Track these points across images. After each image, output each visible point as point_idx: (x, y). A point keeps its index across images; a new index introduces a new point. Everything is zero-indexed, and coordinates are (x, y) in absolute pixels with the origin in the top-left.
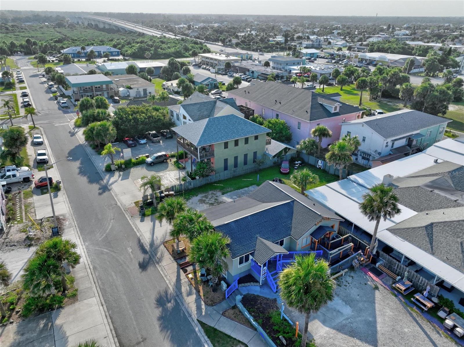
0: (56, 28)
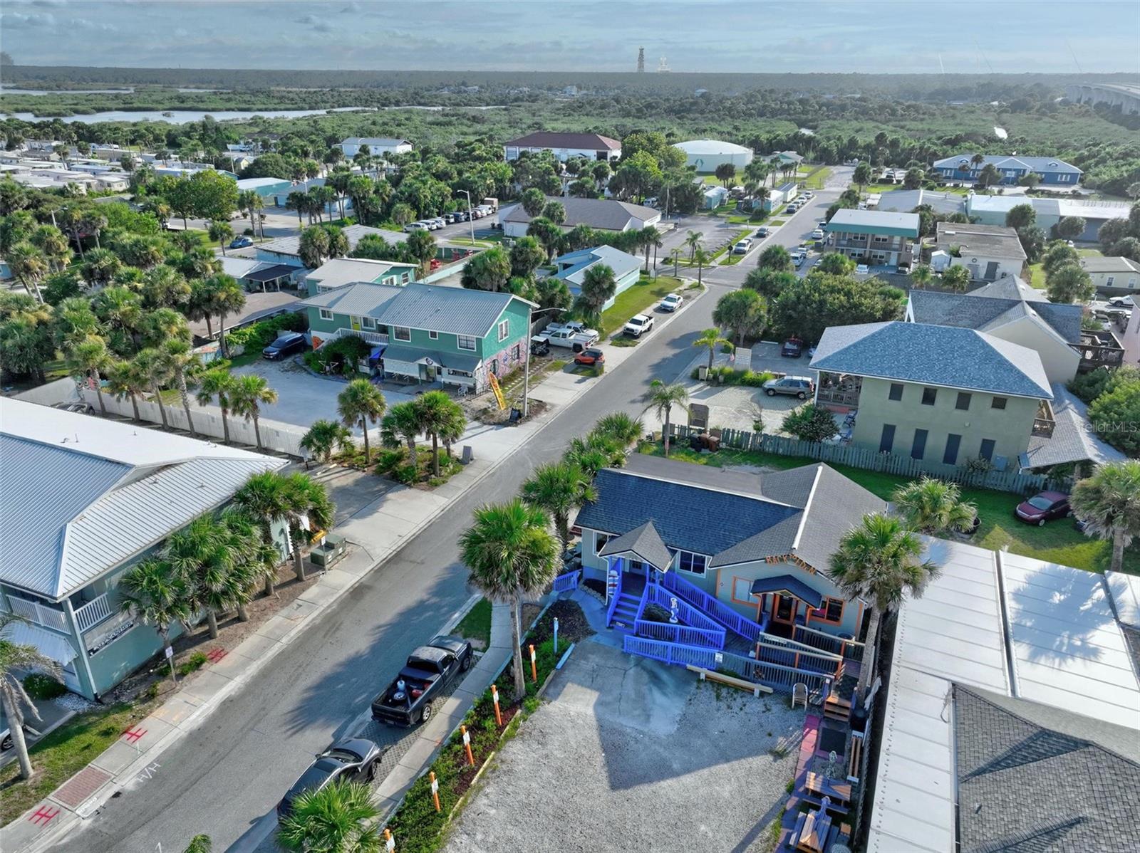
0: (1007, 112)
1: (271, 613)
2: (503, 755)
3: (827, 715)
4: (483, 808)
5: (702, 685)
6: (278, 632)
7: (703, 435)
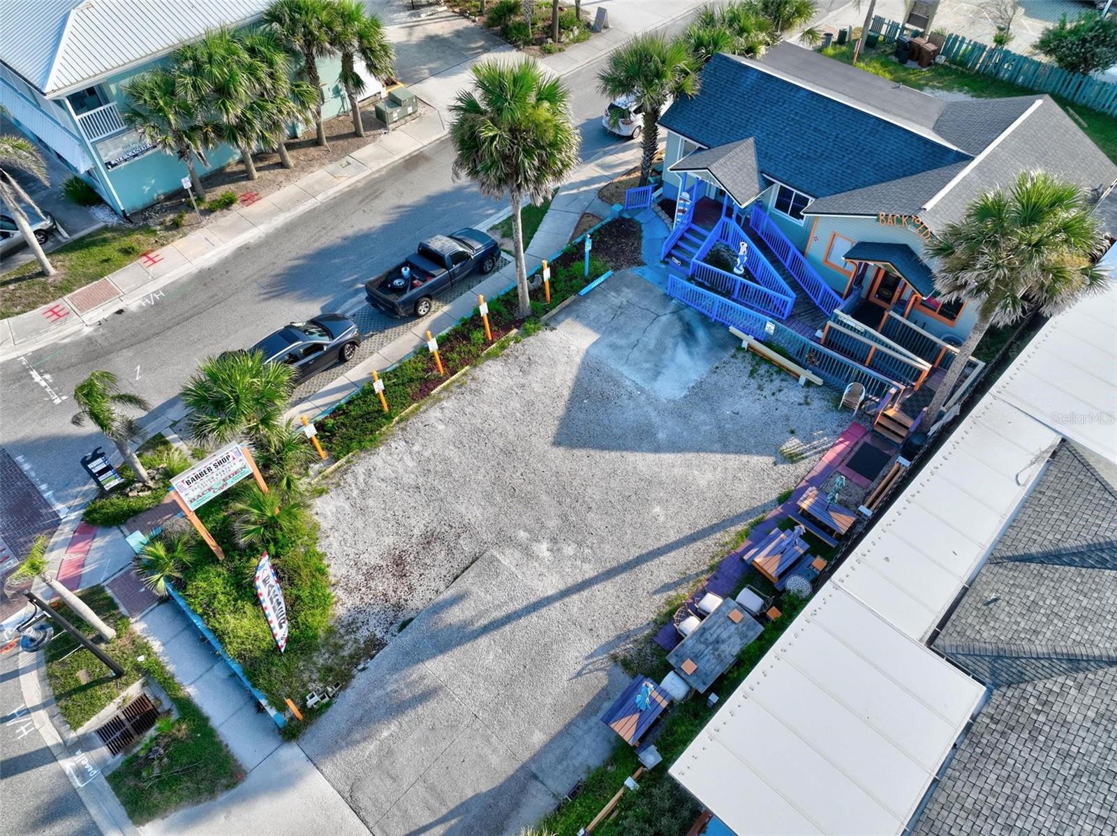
1: (317, 165)
2: (477, 373)
3: (879, 429)
4: (432, 421)
5: (740, 355)
6: (317, 187)
7: (918, 40)
